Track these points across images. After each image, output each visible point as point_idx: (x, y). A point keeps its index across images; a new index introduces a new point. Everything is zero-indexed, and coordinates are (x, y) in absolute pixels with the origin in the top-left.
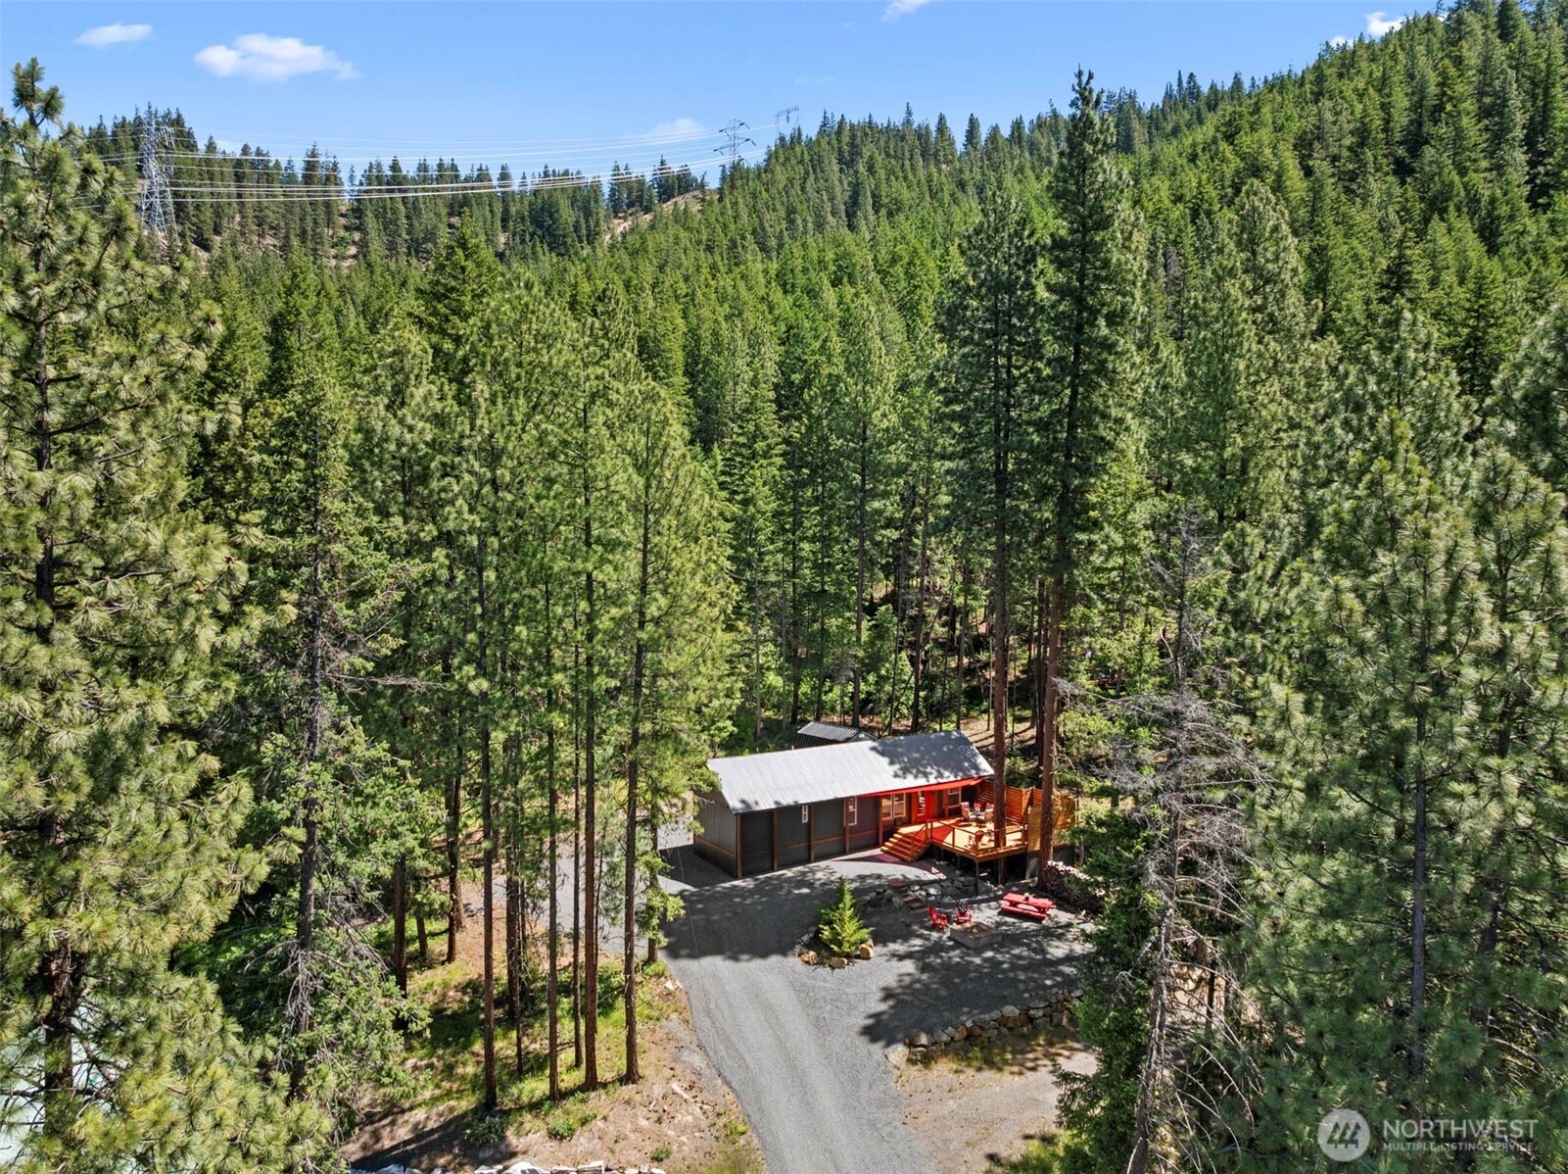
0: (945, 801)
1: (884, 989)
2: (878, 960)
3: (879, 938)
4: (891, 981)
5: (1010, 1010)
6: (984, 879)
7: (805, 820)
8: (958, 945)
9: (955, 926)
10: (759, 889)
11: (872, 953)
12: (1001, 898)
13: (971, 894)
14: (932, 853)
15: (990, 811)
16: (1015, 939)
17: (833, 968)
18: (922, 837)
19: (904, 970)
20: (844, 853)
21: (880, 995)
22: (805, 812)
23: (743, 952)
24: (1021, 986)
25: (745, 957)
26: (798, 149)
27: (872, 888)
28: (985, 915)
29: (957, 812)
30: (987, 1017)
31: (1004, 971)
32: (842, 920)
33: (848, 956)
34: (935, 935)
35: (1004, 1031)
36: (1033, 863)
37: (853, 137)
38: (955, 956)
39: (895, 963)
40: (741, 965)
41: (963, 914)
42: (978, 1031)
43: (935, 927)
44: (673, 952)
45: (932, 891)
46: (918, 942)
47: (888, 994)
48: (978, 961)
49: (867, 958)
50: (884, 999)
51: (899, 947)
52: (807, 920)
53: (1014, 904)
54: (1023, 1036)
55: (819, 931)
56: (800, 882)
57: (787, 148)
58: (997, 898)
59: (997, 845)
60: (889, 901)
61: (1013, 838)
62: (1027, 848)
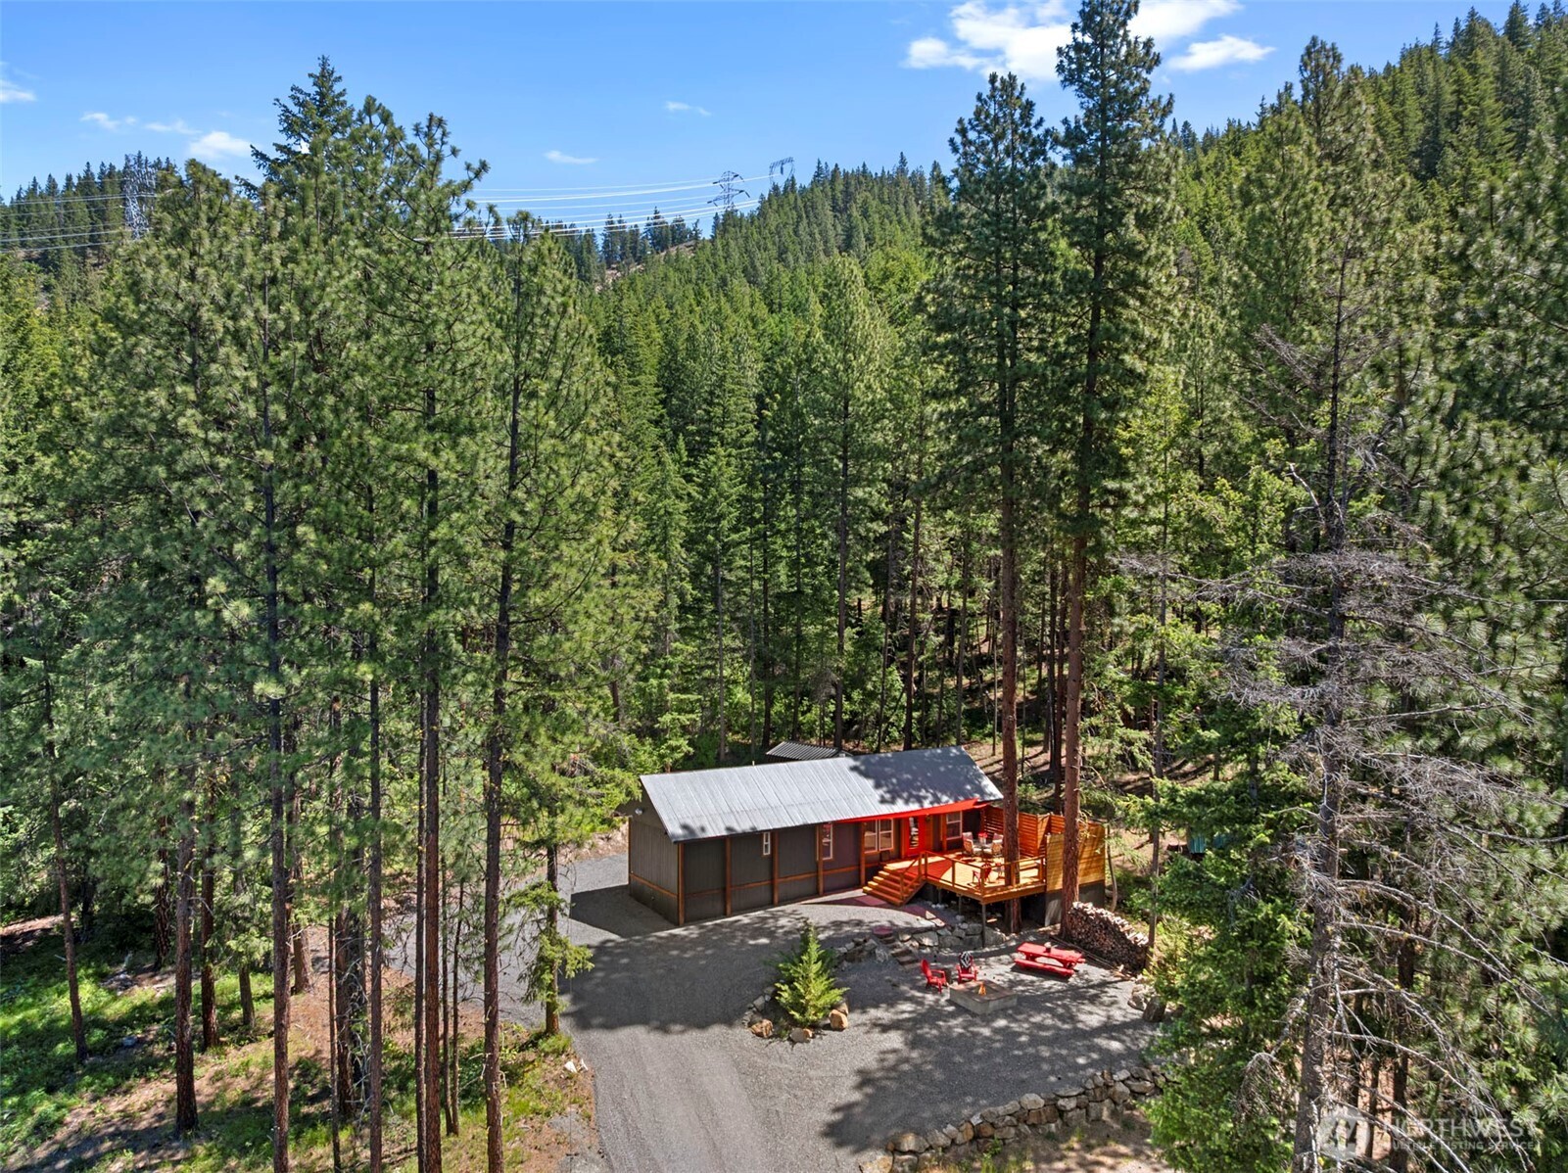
0: (943, 831)
1: (860, 1072)
2: (854, 1032)
3: (857, 1003)
4: (869, 1061)
5: (1033, 1100)
6: (992, 925)
7: (767, 853)
8: (961, 1010)
9: (956, 986)
10: (702, 940)
11: (846, 1023)
12: (1015, 949)
13: (976, 945)
14: (926, 894)
15: (998, 841)
16: (1036, 1003)
17: (793, 1042)
18: (915, 875)
19: (888, 1046)
20: (817, 894)
21: (855, 1079)
22: (767, 842)
23: (675, 1021)
24: (1045, 1067)
25: (678, 1028)
26: (791, 197)
27: (850, 938)
28: (995, 971)
29: (958, 845)
30: (1001, 1110)
31: (1021, 1046)
32: (806, 978)
33: (814, 1026)
34: (930, 998)
35: (1024, 1128)
36: (1053, 906)
37: (847, 185)
38: (957, 1026)
39: (876, 1035)
40: (670, 1038)
41: (966, 970)
42: (989, 1131)
43: (930, 987)
44: (583, 1021)
45: (927, 941)
46: (907, 1007)
47: (865, 1079)
48: (986, 1032)
49: (840, 1029)
50: (860, 1086)
51: (882, 1014)
52: (763, 978)
53: (1032, 957)
54: (1050, 1136)
55: (776, 992)
56: (757, 931)
57: (780, 197)
58: (1009, 951)
59: (1009, 882)
60: (872, 954)
61: (1028, 876)
62: (1045, 886)
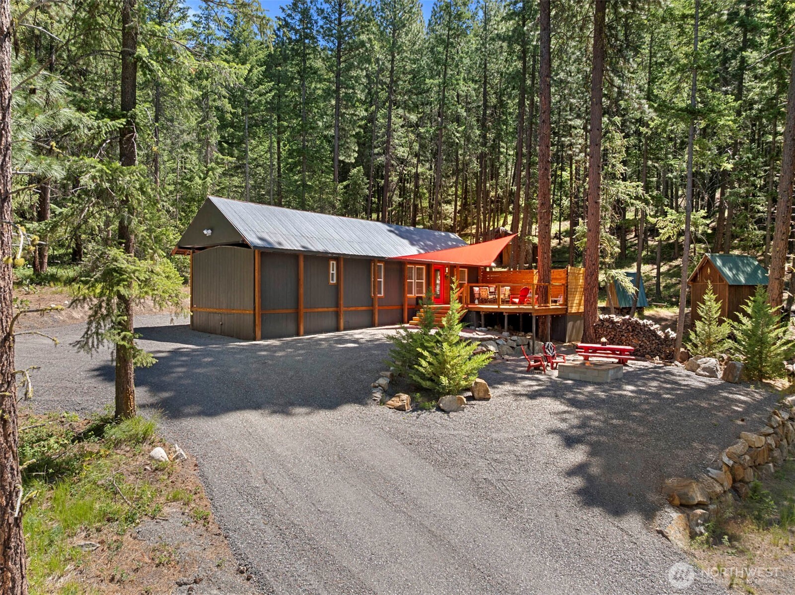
1: (551, 431)
2: (502, 400)
4: (549, 420)
5: (756, 436)
7: (333, 281)
11: (490, 393)
17: (445, 411)
20: (373, 326)
22: (333, 271)
30: (737, 449)
36: (570, 326)
39: (527, 401)
42: (741, 473)
44: (170, 410)
45: (491, 348)
49: (486, 399)
56: (340, 340)
62: (567, 309)
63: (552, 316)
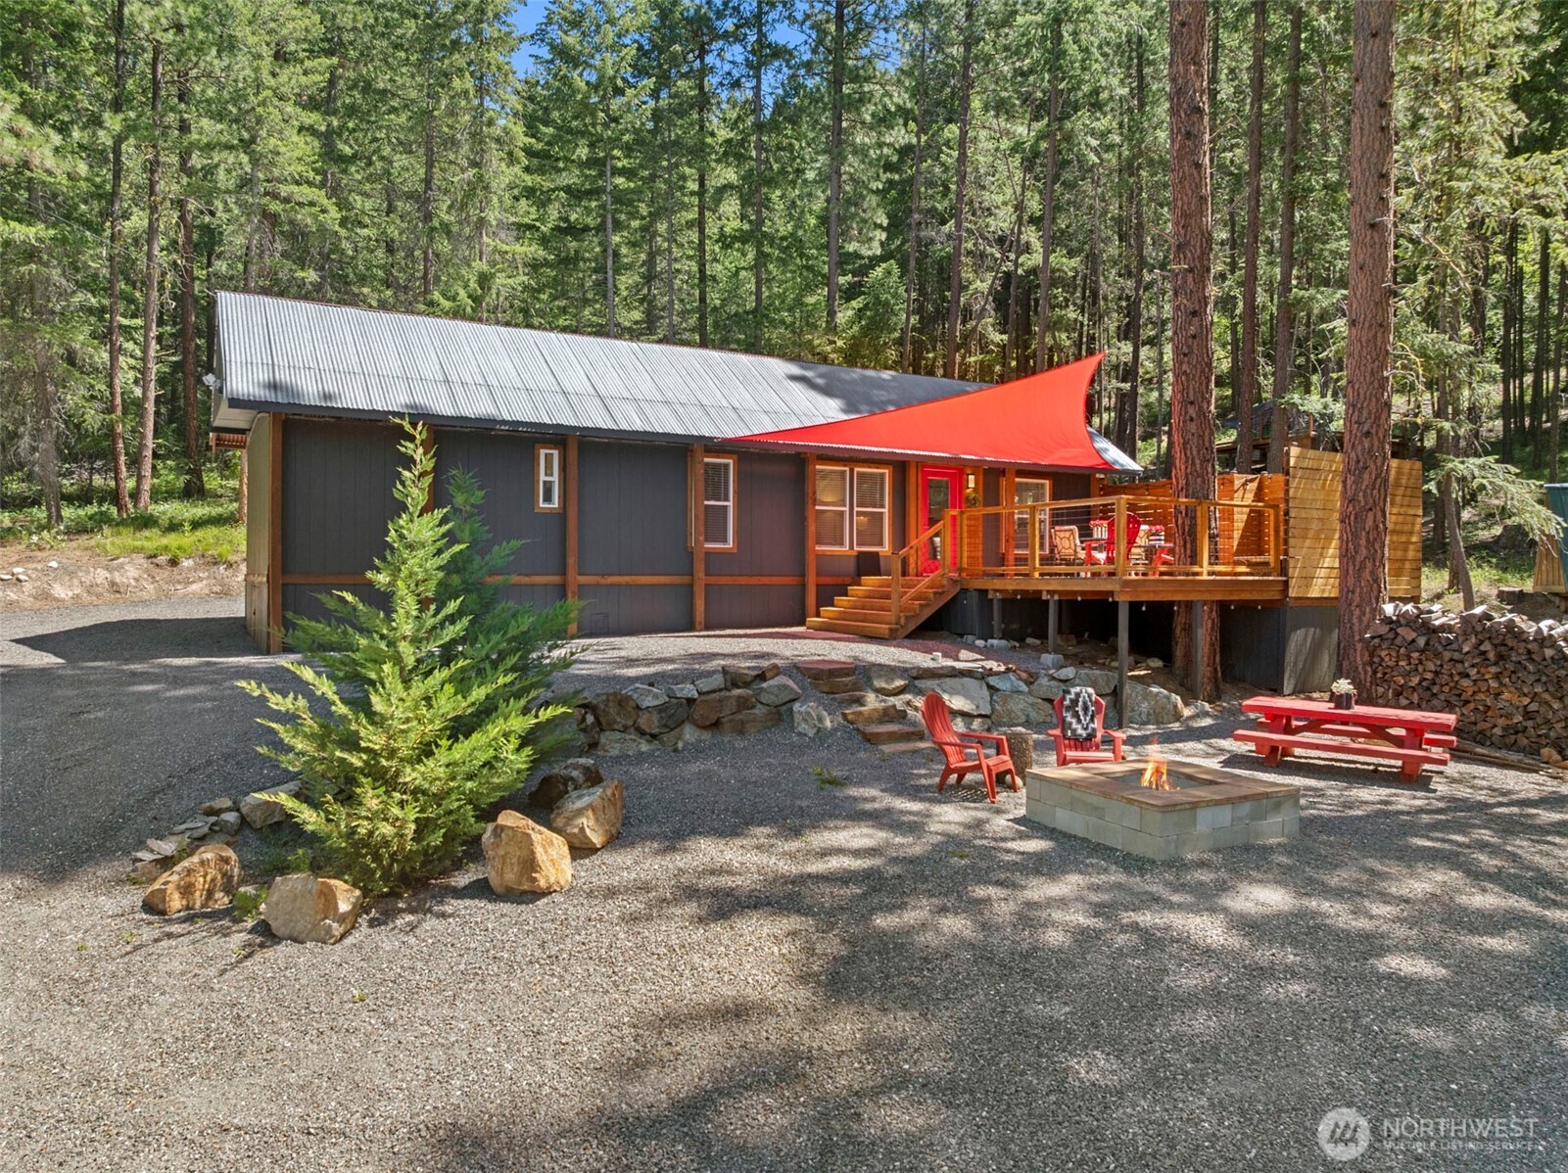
7: (549, 504)
17: (266, 937)
22: (548, 468)
34: (950, 814)
45: (955, 701)
46: (861, 836)
48: (1203, 928)
62: (1286, 583)
63: (1223, 606)
